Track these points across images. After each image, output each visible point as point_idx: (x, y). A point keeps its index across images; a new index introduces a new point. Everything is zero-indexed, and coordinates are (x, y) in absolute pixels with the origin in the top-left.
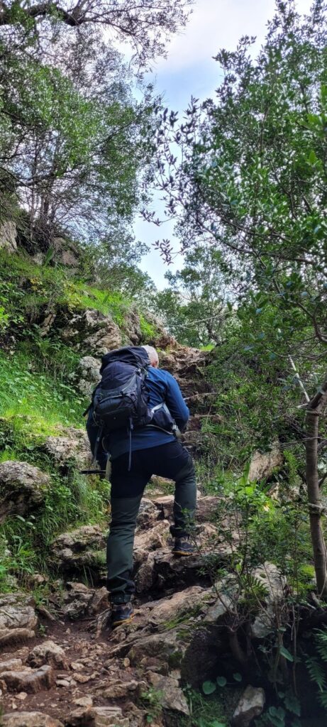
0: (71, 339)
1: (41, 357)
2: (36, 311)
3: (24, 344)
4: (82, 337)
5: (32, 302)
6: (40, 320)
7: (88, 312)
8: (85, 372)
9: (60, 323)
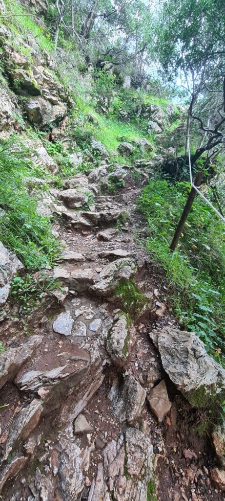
0: (146, 116)
1: (137, 124)
2: (136, 108)
3: (132, 120)
4: (150, 115)
5: (134, 105)
6: (137, 112)
7: (152, 106)
8: (149, 127)
9: (143, 112)
